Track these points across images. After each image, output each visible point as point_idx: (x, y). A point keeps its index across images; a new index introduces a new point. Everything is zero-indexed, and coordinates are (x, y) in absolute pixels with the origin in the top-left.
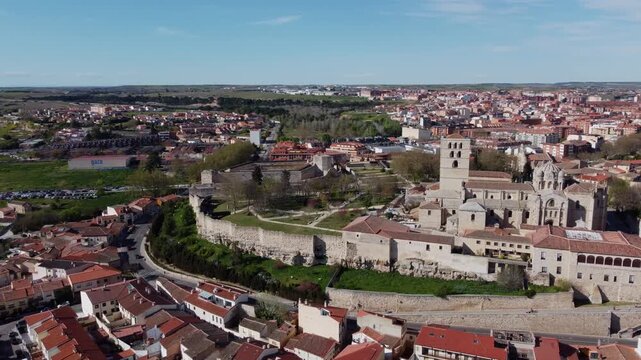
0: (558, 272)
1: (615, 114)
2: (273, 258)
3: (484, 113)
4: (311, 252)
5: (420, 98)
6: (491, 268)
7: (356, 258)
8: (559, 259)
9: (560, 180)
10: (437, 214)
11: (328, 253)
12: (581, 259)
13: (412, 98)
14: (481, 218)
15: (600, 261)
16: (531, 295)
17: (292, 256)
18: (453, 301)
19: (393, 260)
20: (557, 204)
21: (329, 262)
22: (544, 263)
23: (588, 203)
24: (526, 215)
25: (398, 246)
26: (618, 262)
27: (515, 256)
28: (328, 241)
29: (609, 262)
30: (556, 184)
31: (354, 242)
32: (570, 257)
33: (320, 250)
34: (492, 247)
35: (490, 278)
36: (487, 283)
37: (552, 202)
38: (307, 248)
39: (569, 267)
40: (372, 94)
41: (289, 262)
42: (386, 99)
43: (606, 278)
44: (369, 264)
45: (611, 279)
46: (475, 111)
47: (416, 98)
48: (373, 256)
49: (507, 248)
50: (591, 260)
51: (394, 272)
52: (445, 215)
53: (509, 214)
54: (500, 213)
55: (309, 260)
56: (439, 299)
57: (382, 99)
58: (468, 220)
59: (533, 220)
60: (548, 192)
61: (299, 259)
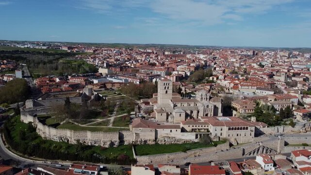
0: (221, 135)
1: (182, 61)
2: (97, 145)
4: (118, 140)
5: (94, 51)
6: (197, 137)
7: (139, 140)
8: (221, 130)
9: (208, 97)
10: (165, 115)
11: (125, 139)
12: (229, 129)
13: (90, 51)
14: (183, 115)
15: (235, 129)
16: (216, 145)
17: (108, 143)
18: (189, 153)
19: (156, 138)
20: (210, 107)
21: (126, 143)
22: (216, 132)
23: (219, 106)
24: (198, 112)
25: (158, 132)
26: (241, 129)
27: (203, 130)
28: (124, 133)
29: (238, 129)
30: (207, 98)
31: (138, 132)
32: (225, 128)
33: (121, 138)
34: (194, 128)
35: (196, 141)
36: (196, 143)
37: (208, 106)
38: (115, 138)
39: (225, 132)
40: (69, 48)
41: (107, 146)
42: (77, 51)
43: (237, 135)
44: (145, 141)
45: (239, 135)
46: (126, 59)
47: (92, 51)
48: (147, 138)
49: (200, 128)
50: (233, 129)
51: (157, 144)
52: (168, 115)
53: (192, 112)
54: (189, 112)
55: (117, 144)
56: (184, 153)
57: (75, 51)
58: (178, 117)
59: (201, 114)
60: (206, 102)
61: (112, 144)
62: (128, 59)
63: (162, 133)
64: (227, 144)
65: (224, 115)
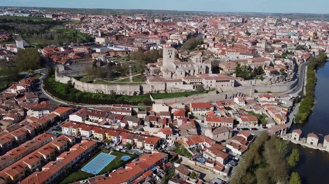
0: (211, 86)
2: (124, 94)
3: (123, 29)
4: (140, 91)
6: (194, 88)
7: (154, 90)
8: (211, 82)
9: (202, 60)
10: (170, 73)
11: (144, 90)
12: (217, 81)
14: (184, 73)
15: (221, 81)
16: (207, 92)
17: (133, 93)
18: (189, 97)
19: (166, 89)
20: (203, 67)
21: (144, 93)
22: (208, 84)
23: (210, 66)
24: (194, 71)
25: (167, 84)
26: (225, 81)
27: (198, 83)
28: (143, 86)
29: (223, 81)
30: (200, 61)
31: (153, 85)
32: (214, 81)
33: (141, 89)
34: (192, 81)
35: (194, 90)
36: (193, 92)
37: (201, 67)
38: (137, 89)
39: (214, 84)
40: (53, 16)
41: (132, 95)
44: (158, 91)
45: (223, 86)
46: (119, 28)
48: (159, 89)
49: (196, 81)
50: (219, 81)
51: (166, 93)
52: (172, 74)
53: (190, 71)
54: (187, 72)
55: (138, 93)
58: (180, 75)
59: (196, 72)
60: (200, 64)
61: (135, 93)
62: (120, 27)
63: (170, 85)
64: (215, 92)
65: (213, 73)
